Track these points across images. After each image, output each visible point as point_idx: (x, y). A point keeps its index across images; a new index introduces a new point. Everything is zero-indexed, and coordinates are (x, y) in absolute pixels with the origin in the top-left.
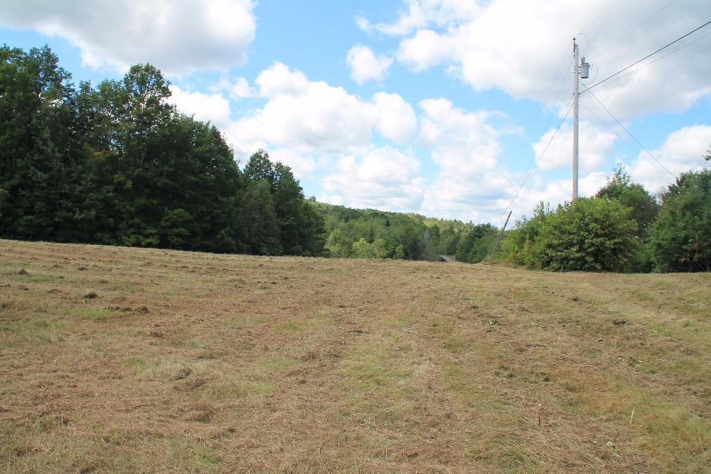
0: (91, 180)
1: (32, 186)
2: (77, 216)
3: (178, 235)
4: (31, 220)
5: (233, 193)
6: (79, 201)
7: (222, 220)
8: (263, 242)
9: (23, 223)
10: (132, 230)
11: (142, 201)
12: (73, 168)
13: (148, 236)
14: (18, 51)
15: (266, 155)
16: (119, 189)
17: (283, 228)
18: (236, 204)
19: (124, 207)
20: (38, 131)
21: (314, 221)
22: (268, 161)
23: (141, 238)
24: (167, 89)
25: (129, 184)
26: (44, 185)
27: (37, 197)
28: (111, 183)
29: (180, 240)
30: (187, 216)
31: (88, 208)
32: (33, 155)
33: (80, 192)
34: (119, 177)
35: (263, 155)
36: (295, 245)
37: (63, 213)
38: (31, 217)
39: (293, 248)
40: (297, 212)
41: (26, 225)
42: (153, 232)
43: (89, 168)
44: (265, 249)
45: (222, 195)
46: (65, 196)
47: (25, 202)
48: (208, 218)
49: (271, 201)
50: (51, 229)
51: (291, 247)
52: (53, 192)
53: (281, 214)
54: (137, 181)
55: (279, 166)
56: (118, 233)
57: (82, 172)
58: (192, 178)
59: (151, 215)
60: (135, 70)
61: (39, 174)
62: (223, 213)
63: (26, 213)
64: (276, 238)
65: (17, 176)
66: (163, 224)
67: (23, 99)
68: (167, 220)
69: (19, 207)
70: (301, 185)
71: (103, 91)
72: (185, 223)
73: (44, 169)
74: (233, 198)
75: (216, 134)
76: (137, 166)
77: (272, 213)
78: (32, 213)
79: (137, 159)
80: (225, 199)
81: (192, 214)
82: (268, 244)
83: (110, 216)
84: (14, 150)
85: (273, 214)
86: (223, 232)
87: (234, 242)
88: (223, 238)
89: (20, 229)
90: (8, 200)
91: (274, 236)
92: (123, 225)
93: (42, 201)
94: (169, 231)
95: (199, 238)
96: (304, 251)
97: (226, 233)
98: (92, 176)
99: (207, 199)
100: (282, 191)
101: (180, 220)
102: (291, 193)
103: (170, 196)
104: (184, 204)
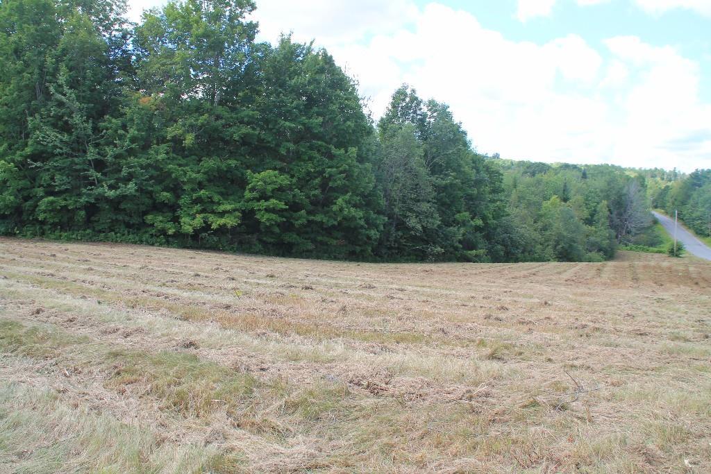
0: (132, 138)
1: (50, 153)
3: (267, 210)
4: (53, 203)
5: (355, 142)
7: (339, 183)
8: (411, 210)
9: (43, 207)
10: (198, 207)
11: (210, 163)
12: (105, 124)
13: (222, 214)
15: (414, 91)
16: (176, 147)
17: (438, 188)
18: (361, 158)
19: (185, 174)
20: (53, 73)
21: (486, 177)
22: (416, 99)
23: (211, 218)
25: (189, 139)
28: (162, 139)
29: (274, 216)
30: (284, 180)
31: (126, 180)
33: (115, 156)
34: (172, 132)
35: (409, 92)
36: (459, 212)
38: (52, 198)
39: (457, 216)
40: (459, 166)
42: (228, 207)
43: (132, 120)
45: (338, 146)
48: (317, 181)
49: (421, 153)
51: (454, 214)
53: (435, 169)
55: (432, 105)
56: (179, 212)
59: (228, 182)
63: (46, 194)
64: (429, 205)
66: (248, 195)
68: (253, 190)
69: (36, 186)
70: (463, 128)
72: (279, 191)
74: (355, 150)
75: (326, 59)
78: (52, 193)
80: (342, 152)
81: (292, 176)
82: (418, 214)
83: (164, 189)
85: (424, 171)
86: (340, 201)
88: (341, 210)
91: (429, 202)
92: (185, 200)
94: (256, 205)
95: (303, 212)
96: (472, 219)
97: (348, 202)
98: (133, 131)
99: (315, 154)
100: (436, 138)
101: (270, 188)
102: (450, 140)
103: (258, 152)
104: (279, 164)
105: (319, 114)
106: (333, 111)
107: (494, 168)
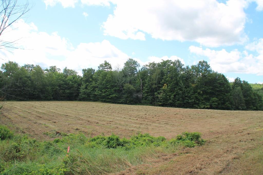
0: (192, 92)
1: (179, 94)
2: (190, 101)
3: (215, 105)
5: (229, 92)
6: (189, 97)
7: (227, 100)
9: (177, 103)
10: (203, 104)
11: (205, 96)
12: (187, 90)
13: (207, 105)
15: (240, 79)
16: (199, 93)
17: (246, 101)
18: (230, 95)
19: (201, 98)
20: (179, 81)
21: (257, 97)
23: (205, 106)
24: (209, 66)
25: (201, 92)
26: (181, 94)
27: (180, 97)
28: (197, 92)
30: (217, 99)
31: (192, 99)
32: (178, 87)
33: (190, 95)
34: (199, 91)
35: (238, 79)
36: (250, 105)
37: (186, 100)
38: (179, 102)
40: (250, 96)
41: (178, 104)
42: (208, 104)
43: (192, 89)
45: (226, 93)
46: (186, 96)
47: (177, 98)
48: (223, 99)
49: (242, 93)
50: (183, 104)
52: (184, 96)
53: (245, 96)
54: (203, 91)
55: (244, 81)
56: (199, 105)
57: (190, 90)
58: (218, 89)
59: (207, 100)
60: (200, 62)
61: (181, 92)
62: (227, 98)
64: (244, 104)
65: (175, 92)
66: (211, 102)
67: (175, 74)
68: (211, 101)
69: (176, 100)
71: (192, 68)
72: (216, 101)
73: (181, 90)
74: (229, 94)
75: (223, 76)
76: (203, 87)
79: (203, 85)
80: (227, 94)
81: (218, 99)
82: (241, 106)
83: (197, 101)
84: (174, 86)
85: (242, 97)
86: (227, 103)
87: (230, 106)
88: (227, 105)
89: (176, 105)
90: (174, 98)
91: (243, 103)
92: (200, 103)
94: (212, 104)
95: (220, 105)
96: (254, 107)
97: (228, 103)
98: (192, 91)
99: (222, 94)
100: (245, 89)
101: (215, 101)
102: (248, 90)
103: (212, 94)
104: (216, 96)
105: (223, 87)
106: (225, 87)
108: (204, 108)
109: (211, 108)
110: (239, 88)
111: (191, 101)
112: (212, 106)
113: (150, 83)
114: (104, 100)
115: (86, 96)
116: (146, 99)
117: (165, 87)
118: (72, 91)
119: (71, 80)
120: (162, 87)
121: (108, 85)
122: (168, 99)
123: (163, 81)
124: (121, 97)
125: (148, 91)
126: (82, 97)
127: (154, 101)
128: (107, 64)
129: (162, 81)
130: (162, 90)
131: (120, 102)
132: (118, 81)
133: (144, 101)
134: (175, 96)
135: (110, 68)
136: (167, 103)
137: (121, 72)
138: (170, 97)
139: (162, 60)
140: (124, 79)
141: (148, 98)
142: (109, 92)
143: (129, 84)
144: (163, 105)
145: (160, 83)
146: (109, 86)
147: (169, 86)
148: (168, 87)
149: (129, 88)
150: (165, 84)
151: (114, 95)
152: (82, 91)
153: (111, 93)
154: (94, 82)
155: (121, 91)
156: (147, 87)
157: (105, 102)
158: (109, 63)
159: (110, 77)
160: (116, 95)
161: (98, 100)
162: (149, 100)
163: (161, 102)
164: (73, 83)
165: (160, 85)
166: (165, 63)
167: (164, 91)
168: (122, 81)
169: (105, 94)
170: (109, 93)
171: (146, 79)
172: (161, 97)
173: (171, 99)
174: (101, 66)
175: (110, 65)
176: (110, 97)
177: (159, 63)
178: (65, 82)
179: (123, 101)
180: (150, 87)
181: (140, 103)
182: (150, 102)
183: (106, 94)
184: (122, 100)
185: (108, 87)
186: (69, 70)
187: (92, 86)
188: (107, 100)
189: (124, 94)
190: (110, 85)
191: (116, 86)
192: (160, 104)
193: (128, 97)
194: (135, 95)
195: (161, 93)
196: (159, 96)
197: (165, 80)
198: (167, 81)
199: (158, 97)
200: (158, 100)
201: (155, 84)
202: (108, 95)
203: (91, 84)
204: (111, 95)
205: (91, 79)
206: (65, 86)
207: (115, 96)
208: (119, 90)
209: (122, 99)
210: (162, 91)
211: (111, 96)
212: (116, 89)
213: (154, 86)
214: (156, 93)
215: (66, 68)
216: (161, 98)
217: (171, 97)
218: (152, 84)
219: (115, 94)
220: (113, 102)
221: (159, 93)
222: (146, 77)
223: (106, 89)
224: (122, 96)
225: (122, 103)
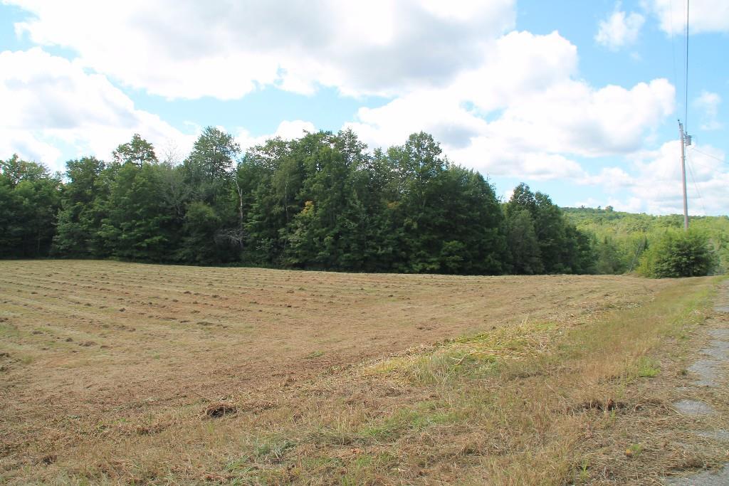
0: (387, 225)
1: (348, 232)
2: (379, 252)
3: (454, 261)
4: (349, 257)
5: (496, 225)
6: (380, 241)
7: (489, 247)
8: (526, 262)
9: (343, 259)
10: (419, 260)
11: (424, 237)
12: (374, 218)
13: (431, 263)
14: (329, 133)
15: (528, 187)
16: (408, 229)
17: (543, 248)
18: (500, 233)
19: (413, 242)
20: (349, 193)
22: (529, 192)
23: (426, 265)
24: (437, 148)
25: (415, 226)
26: (355, 231)
27: (352, 240)
28: (401, 225)
29: (456, 264)
30: (461, 245)
31: (387, 246)
32: (347, 211)
33: (381, 234)
34: (407, 221)
35: (524, 188)
36: (556, 263)
37: (371, 251)
38: (348, 255)
39: (555, 266)
40: (556, 235)
41: (346, 261)
42: (435, 259)
43: (386, 216)
44: (528, 268)
45: (488, 227)
46: (370, 238)
47: (344, 245)
48: (477, 246)
49: (532, 227)
50: (362, 262)
51: (553, 265)
52: (362, 236)
53: (541, 237)
54: (420, 222)
55: (539, 195)
56: (409, 262)
57: (382, 219)
58: (462, 216)
59: (432, 247)
60: (412, 137)
61: (353, 224)
62: (489, 241)
63: (345, 252)
65: (338, 226)
66: (443, 253)
67: (337, 172)
68: (446, 250)
69: (340, 248)
71: (391, 157)
72: (459, 252)
73: (355, 219)
74: (497, 229)
75: (480, 178)
76: (420, 211)
77: (533, 238)
78: (349, 252)
79: (420, 205)
80: (490, 230)
81: (464, 243)
82: (531, 264)
83: (403, 250)
84: (334, 209)
86: (489, 256)
87: (500, 264)
88: (490, 262)
89: (342, 263)
90: (333, 244)
91: (537, 257)
92: (412, 256)
93: (355, 243)
94: (447, 259)
95: (470, 262)
96: (565, 267)
97: (492, 257)
98: (388, 222)
99: (475, 231)
100: (542, 218)
101: (455, 250)
102: (551, 218)
103: (447, 231)
104: (457, 237)
105: (478, 210)
106: (484, 209)
107: (583, 234)
108: (422, 271)
109: (444, 270)
110: (525, 213)
111: (383, 252)
112: (447, 266)
113: (265, 200)
114: (127, 252)
115: (75, 243)
116: (253, 249)
117: (307, 212)
118: (30, 229)
119: (26, 194)
120: (300, 212)
121: (139, 208)
122: (317, 246)
123: (301, 194)
124: (180, 244)
125: (259, 224)
126: (62, 247)
127: (277, 254)
128: (139, 144)
129: (298, 192)
130: (300, 219)
131: (177, 257)
132: (170, 194)
133: (249, 254)
134: (336, 236)
135: (152, 155)
136: (314, 260)
137: (180, 169)
138: (321, 240)
139: (305, 131)
140: (189, 189)
141: (260, 244)
142: (142, 229)
143: (201, 203)
144: (302, 266)
145: (296, 198)
146: (141, 210)
147: (321, 207)
148: (315, 210)
149: (201, 216)
150: (307, 203)
151: (157, 238)
152: (61, 227)
153: (148, 231)
154: (98, 200)
155: (180, 225)
156: (258, 213)
157: (130, 259)
158: (148, 142)
159: (144, 183)
160: (164, 237)
161: (110, 254)
162: (261, 251)
163: (297, 256)
164: (35, 204)
165: (294, 206)
166: (311, 142)
167: (307, 223)
168: (181, 194)
169: (131, 236)
170: (141, 231)
171: (256, 189)
172: (297, 242)
173: (325, 247)
174: (123, 149)
175: (151, 148)
176: (144, 245)
177: (295, 140)
178: (8, 199)
179: (184, 256)
180: (267, 212)
181: (235, 261)
182: (267, 257)
183: (135, 235)
184: (180, 254)
185: (138, 212)
186: (24, 164)
187: (92, 210)
188: (137, 253)
189: (188, 235)
190: (145, 206)
191: (164, 211)
192: (295, 261)
193: (197, 243)
194: (220, 236)
195: (297, 228)
196: (291, 238)
197: (308, 191)
198: (315, 193)
199: (289, 242)
200: (288, 251)
201: (281, 204)
202: (138, 240)
203: (91, 207)
204: (148, 237)
205: (88, 192)
206: (7, 212)
207: (160, 241)
208: (171, 222)
209: (180, 249)
210: (300, 224)
211: (146, 240)
212: (163, 221)
213: (277, 209)
214: (282, 230)
215: (15, 157)
216: (297, 245)
217: (325, 239)
218: (272, 204)
219: (160, 235)
220: (156, 258)
221: (291, 231)
222: (254, 183)
223: (134, 221)
224: (183, 242)
225: (180, 262)
